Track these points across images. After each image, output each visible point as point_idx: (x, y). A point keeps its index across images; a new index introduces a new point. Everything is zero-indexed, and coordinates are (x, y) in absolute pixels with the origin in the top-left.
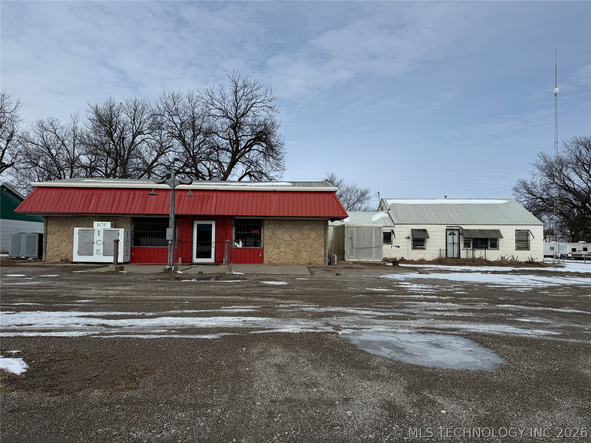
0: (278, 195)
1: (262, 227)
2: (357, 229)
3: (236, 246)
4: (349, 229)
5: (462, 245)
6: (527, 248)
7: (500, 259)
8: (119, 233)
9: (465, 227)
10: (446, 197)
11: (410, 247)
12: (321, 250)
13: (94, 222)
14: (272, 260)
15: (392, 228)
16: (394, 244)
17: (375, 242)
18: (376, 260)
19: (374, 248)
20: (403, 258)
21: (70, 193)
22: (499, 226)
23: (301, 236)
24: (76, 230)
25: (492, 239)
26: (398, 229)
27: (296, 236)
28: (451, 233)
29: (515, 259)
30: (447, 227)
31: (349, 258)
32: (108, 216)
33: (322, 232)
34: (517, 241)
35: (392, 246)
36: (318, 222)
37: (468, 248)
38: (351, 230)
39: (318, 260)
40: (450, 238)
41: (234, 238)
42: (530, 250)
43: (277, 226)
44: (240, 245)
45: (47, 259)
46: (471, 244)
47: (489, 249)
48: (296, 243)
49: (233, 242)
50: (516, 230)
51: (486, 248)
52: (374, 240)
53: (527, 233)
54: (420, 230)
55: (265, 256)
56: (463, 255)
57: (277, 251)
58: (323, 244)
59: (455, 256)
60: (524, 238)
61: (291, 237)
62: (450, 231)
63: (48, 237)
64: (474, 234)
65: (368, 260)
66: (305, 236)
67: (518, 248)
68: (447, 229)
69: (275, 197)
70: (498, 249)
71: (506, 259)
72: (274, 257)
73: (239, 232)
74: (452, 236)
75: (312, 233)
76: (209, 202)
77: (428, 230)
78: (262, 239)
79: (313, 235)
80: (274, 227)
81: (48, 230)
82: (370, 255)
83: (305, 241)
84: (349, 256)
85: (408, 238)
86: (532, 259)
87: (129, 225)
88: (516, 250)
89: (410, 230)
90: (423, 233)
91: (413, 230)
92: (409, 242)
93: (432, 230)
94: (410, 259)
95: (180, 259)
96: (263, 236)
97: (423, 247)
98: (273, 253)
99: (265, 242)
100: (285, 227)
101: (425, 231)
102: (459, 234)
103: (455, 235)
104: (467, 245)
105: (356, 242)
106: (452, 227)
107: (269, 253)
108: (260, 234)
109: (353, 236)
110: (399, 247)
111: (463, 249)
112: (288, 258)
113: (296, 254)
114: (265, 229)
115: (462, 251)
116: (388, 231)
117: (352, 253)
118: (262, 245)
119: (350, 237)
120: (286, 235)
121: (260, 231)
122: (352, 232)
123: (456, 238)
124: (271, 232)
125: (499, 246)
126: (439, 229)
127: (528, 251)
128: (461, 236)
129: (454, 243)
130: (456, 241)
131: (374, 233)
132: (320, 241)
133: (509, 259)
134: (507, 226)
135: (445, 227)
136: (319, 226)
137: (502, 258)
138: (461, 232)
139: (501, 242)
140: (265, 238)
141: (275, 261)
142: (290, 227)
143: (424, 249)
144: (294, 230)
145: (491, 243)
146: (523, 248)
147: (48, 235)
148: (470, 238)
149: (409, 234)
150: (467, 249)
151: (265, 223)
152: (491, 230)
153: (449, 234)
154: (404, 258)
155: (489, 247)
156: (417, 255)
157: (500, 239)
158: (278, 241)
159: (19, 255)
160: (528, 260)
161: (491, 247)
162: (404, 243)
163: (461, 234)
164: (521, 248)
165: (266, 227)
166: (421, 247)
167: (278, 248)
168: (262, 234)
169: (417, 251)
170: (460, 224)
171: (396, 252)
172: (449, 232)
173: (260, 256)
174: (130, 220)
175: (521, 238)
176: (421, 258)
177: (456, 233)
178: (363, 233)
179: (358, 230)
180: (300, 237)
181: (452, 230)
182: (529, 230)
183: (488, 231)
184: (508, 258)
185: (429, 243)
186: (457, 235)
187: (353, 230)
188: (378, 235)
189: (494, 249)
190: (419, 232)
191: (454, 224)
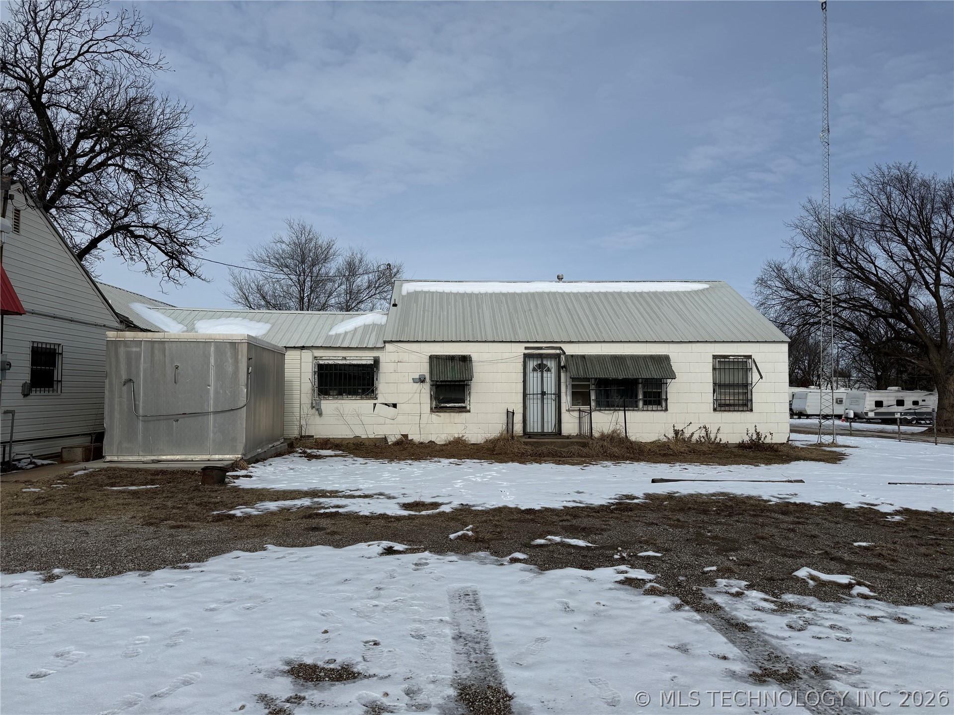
4: (122, 350)
5: (566, 400)
6: (745, 405)
7: (671, 435)
9: (571, 350)
11: (427, 407)
15: (375, 354)
16: (381, 399)
17: (216, 392)
18: (217, 457)
19: (211, 417)
20: (406, 436)
22: (667, 345)
25: (648, 382)
26: (395, 357)
28: (538, 366)
29: (712, 436)
30: (526, 348)
31: (120, 452)
34: (718, 386)
35: (375, 404)
37: (583, 408)
38: (128, 355)
40: (534, 378)
42: (751, 410)
46: (593, 397)
47: (638, 410)
50: (715, 357)
51: (634, 406)
52: (212, 389)
53: (743, 364)
54: (452, 358)
56: (570, 425)
59: (549, 428)
60: (738, 378)
62: (535, 361)
64: (598, 368)
65: (190, 457)
67: (720, 406)
68: (526, 356)
70: (666, 410)
71: (687, 435)
74: (539, 374)
77: (474, 358)
82: (199, 438)
84: (120, 443)
85: (422, 380)
86: (758, 434)
88: (715, 410)
89: (427, 360)
90: (458, 365)
91: (433, 359)
92: (423, 390)
93: (486, 357)
94: (426, 440)
97: (463, 405)
101: (465, 360)
102: (560, 368)
103: (549, 370)
104: (580, 397)
105: (145, 395)
106: (541, 348)
109: (138, 375)
110: (395, 406)
111: (569, 411)
115: (565, 416)
116: (364, 362)
117: (130, 436)
119: (124, 377)
122: (134, 361)
123: (550, 378)
125: (666, 399)
126: (506, 355)
127: (748, 414)
128: (563, 375)
129: (543, 393)
130: (550, 387)
131: (212, 361)
133: (696, 437)
134: (690, 345)
135: (520, 349)
137: (676, 432)
138: (565, 363)
139: (674, 390)
143: (464, 410)
145: (645, 394)
146: (734, 405)
148: (588, 379)
149: (424, 369)
150: (580, 410)
152: (645, 358)
153: (534, 370)
154: (410, 438)
155: (641, 404)
156: (444, 427)
157: (669, 381)
160: (746, 439)
161: (645, 403)
162: (411, 395)
163: (562, 367)
164: (729, 405)
166: (457, 405)
169: (444, 416)
170: (559, 342)
171: (388, 421)
172: (532, 364)
175: (728, 379)
176: (456, 436)
177: (551, 364)
178: (172, 363)
179: (156, 352)
181: (541, 356)
182: (750, 357)
183: (635, 359)
184: (694, 432)
185: (477, 395)
186: (553, 370)
187: (138, 355)
188: (230, 369)
189: (655, 407)
190: (450, 364)
191: (545, 342)
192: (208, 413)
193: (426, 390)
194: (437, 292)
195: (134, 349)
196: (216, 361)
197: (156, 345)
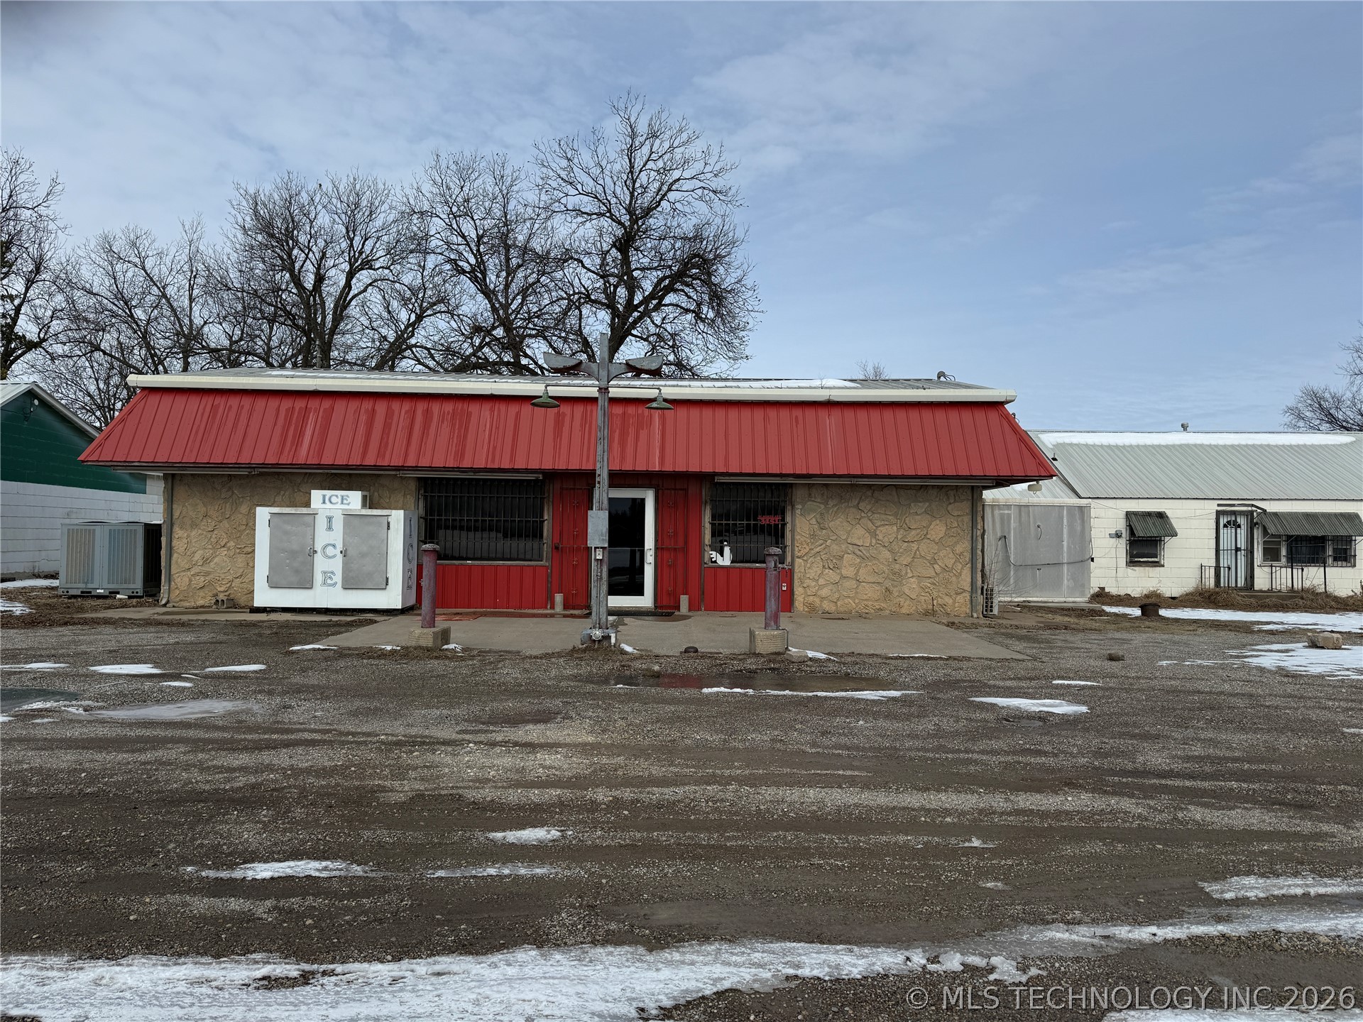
0: (836, 413)
1: (789, 507)
2: (1020, 511)
3: (715, 562)
4: (997, 512)
5: (1258, 554)
7: (1358, 591)
8: (388, 523)
9: (1271, 507)
10: (1184, 427)
11: (1122, 561)
12: (960, 574)
13: (314, 493)
14: (817, 600)
17: (1069, 547)
18: (1071, 600)
19: (1065, 566)
20: (1103, 589)
21: (240, 407)
22: (1355, 503)
23: (902, 531)
24: (263, 514)
25: (1336, 539)
27: (888, 532)
28: (1229, 522)
30: (1219, 505)
31: (999, 594)
32: (350, 474)
33: (962, 521)
36: (951, 493)
37: (1275, 563)
38: (1002, 516)
39: (954, 602)
40: (1226, 534)
41: (707, 538)
43: (831, 503)
44: (725, 560)
45: (173, 596)
46: (1284, 552)
47: (1329, 566)
48: (886, 554)
49: (707, 548)
51: (1324, 562)
52: (1065, 543)
54: (1149, 514)
55: (798, 591)
56: (1262, 580)
57: (833, 576)
58: (968, 556)
59: (1242, 582)
61: (874, 534)
62: (1226, 518)
63: (175, 536)
64: (1294, 525)
65: (1050, 600)
66: (913, 532)
68: (1219, 513)
69: (830, 420)
70: (1354, 566)
72: (824, 592)
73: (724, 522)
74: (1233, 531)
75: (934, 523)
76: (643, 434)
77: (1169, 513)
78: (788, 542)
79: (938, 529)
80: (822, 506)
81: (176, 514)
82: (1056, 585)
83: (915, 546)
85: (1118, 535)
87: (411, 500)
89: (1122, 515)
90: (1158, 521)
91: (1130, 515)
92: (1119, 546)
93: (1181, 513)
94: (1122, 593)
95: (559, 598)
96: (793, 531)
97: (1156, 560)
98: (821, 581)
99: (796, 549)
100: (857, 507)
101: (1161, 516)
102: (1252, 525)
103: (1239, 526)
104: (1271, 554)
105: (1015, 548)
106: (1233, 505)
107: (807, 582)
108: (784, 525)
109: (1009, 532)
110: (1092, 560)
111: (1260, 566)
112: (865, 597)
113: (888, 584)
114: (798, 512)
115: (1257, 571)
117: (1004, 580)
118: (789, 559)
119: (999, 535)
120: (859, 531)
121: (783, 519)
122: (1005, 520)
123: (1242, 535)
124: (814, 521)
125: (1355, 556)
126: (1198, 513)
128: (1255, 531)
129: (1237, 549)
130: (1242, 543)
131: (1065, 521)
132: (959, 549)
135: (1213, 507)
136: (956, 504)
138: (1256, 520)
139: (1360, 547)
140: (797, 537)
141: (827, 606)
142: (869, 507)
143: (1157, 564)
144: (883, 517)
145: (1334, 550)
147: (176, 529)
148: (1280, 536)
149: (1121, 525)
150: (1272, 566)
151: (799, 494)
153: (1225, 526)
154: (1107, 590)
155: (1330, 561)
156: (1139, 581)
157: (1359, 538)
158: (835, 547)
159: (90, 586)
161: (1335, 559)
162: (1107, 550)
163: (1256, 524)
165: (800, 507)
166: (1150, 560)
167: (836, 568)
168: (789, 527)
169: (1138, 571)
170: (1254, 499)
172: (1223, 521)
173: (784, 589)
174: (413, 486)
176: (1151, 589)
177: (1242, 520)
178: (1035, 522)
179: (1023, 514)
180: (899, 537)
181: (1234, 513)
183: (1327, 516)
185: (1171, 549)
186: (1242, 527)
187: (1009, 515)
188: (1079, 528)
189: (1344, 563)
190: (1148, 519)
191: (1238, 499)
192: (1062, 564)
193: (1122, 546)
195: (1006, 512)
196: (1068, 521)
197: (1023, 508)
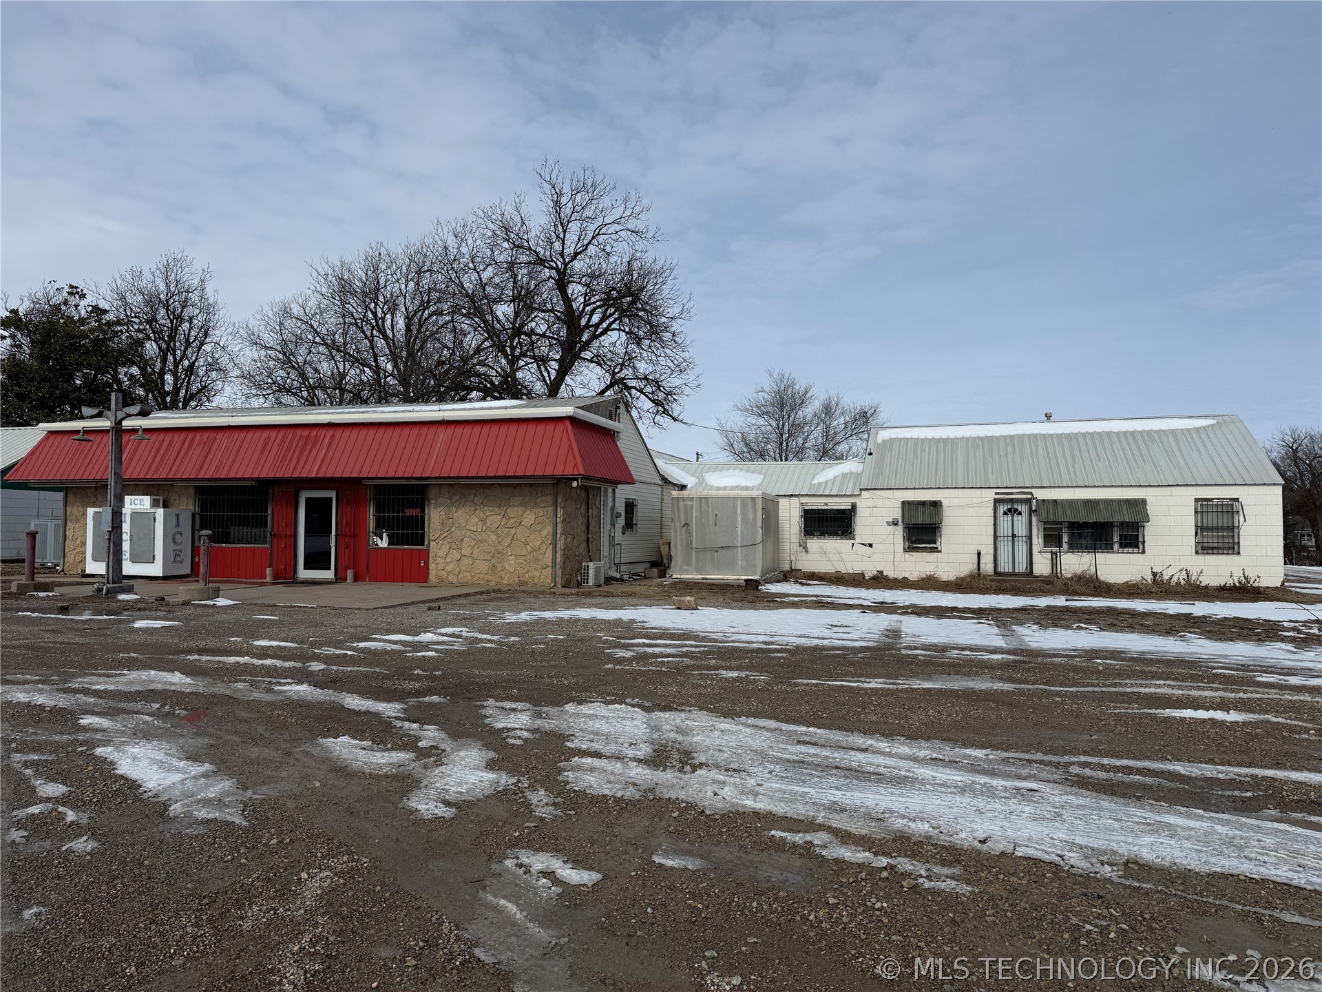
0: (451, 429)
1: (426, 502)
2: (701, 503)
3: (377, 545)
4: (681, 503)
5: (1038, 542)
6: (1231, 547)
7: (1149, 577)
8: (155, 518)
9: (1040, 494)
10: (1048, 416)
11: (900, 547)
12: (545, 552)
13: (126, 497)
14: (444, 574)
15: (853, 500)
16: (858, 539)
17: (742, 532)
18: (743, 577)
19: (739, 549)
20: (881, 572)
22: (1144, 489)
23: (504, 520)
24: (91, 511)
25: (1123, 525)
26: (870, 503)
27: (495, 519)
28: (1009, 510)
29: (1193, 578)
30: (996, 494)
31: (681, 572)
32: (159, 485)
33: (547, 511)
34: (1200, 529)
35: (853, 544)
36: (539, 489)
37: (1055, 549)
38: (686, 506)
39: (540, 575)
40: (1005, 522)
41: (372, 525)
42: (1239, 553)
43: (455, 498)
44: (383, 543)
45: (66, 567)
46: (1065, 539)
47: (1113, 553)
48: (493, 537)
49: (371, 534)
50: (1197, 500)
51: (1108, 547)
52: (739, 530)
53: (1230, 508)
54: (923, 503)
55: (432, 566)
56: (1042, 566)
57: (456, 555)
58: (550, 538)
59: (1021, 567)
60: (1224, 521)
61: (484, 521)
62: (1007, 505)
63: (68, 527)
64: (1068, 512)
65: (726, 577)
66: (512, 520)
67: (1203, 549)
68: (996, 501)
69: (443, 434)
70: (1144, 552)
71: (1166, 577)
72: (449, 568)
73: (383, 514)
74: (1010, 518)
75: (526, 513)
76: (314, 451)
77: (945, 503)
78: (426, 529)
79: (529, 517)
80: (449, 501)
81: (68, 513)
82: (731, 566)
83: (513, 531)
84: (681, 566)
85: (895, 523)
86: (1246, 578)
87: (191, 501)
88: (1197, 553)
89: (899, 505)
90: (929, 509)
91: (906, 505)
92: (896, 532)
93: (956, 502)
94: (900, 575)
95: (268, 571)
96: (429, 520)
97: (935, 546)
98: (448, 559)
99: (431, 534)
100: (473, 501)
101: (936, 505)
102: (1031, 512)
103: (1020, 514)
104: (1052, 539)
105: (696, 534)
106: (1011, 493)
107: (439, 560)
108: (423, 517)
109: (692, 520)
110: (871, 545)
111: (1041, 552)
112: (478, 571)
113: (494, 560)
114: (432, 506)
115: (1037, 558)
116: (843, 508)
117: (687, 561)
118: (426, 543)
119: (683, 522)
120: (474, 520)
121: (423, 511)
122: (688, 510)
123: (1021, 523)
124: (443, 513)
125: (1144, 542)
126: (975, 501)
127: (1235, 557)
128: (1034, 519)
129: (1014, 536)
130: (1021, 529)
131: (739, 511)
132: (544, 533)
133: (1175, 579)
134: (1169, 488)
135: (990, 495)
136: (543, 498)
137: (1154, 574)
138: (1036, 507)
139: (1150, 533)
140: (431, 525)
141: (452, 578)
142: (481, 501)
143: (935, 550)
144: (491, 508)
145: (1121, 536)
146: (1218, 548)
147: (68, 523)
148: (1061, 523)
149: (898, 514)
150: (1052, 552)
151: (433, 492)
152: (1119, 501)
153: (1005, 513)
154: (885, 574)
155: (1116, 547)
156: (917, 565)
157: (1145, 524)
158: (457, 532)
159: (45, 561)
160: (1230, 582)
161: (1121, 546)
162: (885, 537)
163: (1034, 511)
164: (1213, 548)
165: (433, 502)
166: (928, 545)
167: (458, 549)
168: (426, 518)
169: (916, 556)
170: (1032, 487)
171: (864, 559)
172: (1002, 508)
173: (422, 565)
174: (192, 491)
175: (1210, 521)
176: (928, 573)
177: (1023, 508)
178: (713, 511)
179: (703, 505)
180: (503, 524)
181: (1011, 501)
182: (1237, 500)
183: (1108, 502)
184: (1173, 573)
185: (948, 537)
186: (1024, 514)
187: (692, 506)
188: (751, 516)
189: (1130, 550)
190: (921, 509)
191: (1016, 487)
192: (736, 547)
193: (899, 532)
194: (912, 438)
195: (689, 503)
196: (741, 511)
197: (703, 500)
